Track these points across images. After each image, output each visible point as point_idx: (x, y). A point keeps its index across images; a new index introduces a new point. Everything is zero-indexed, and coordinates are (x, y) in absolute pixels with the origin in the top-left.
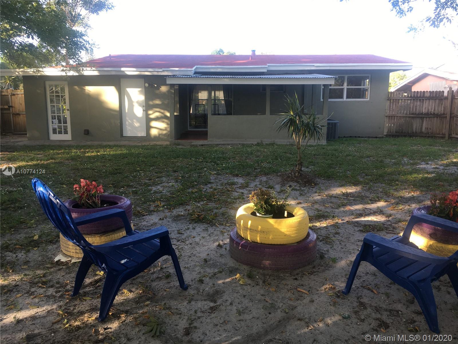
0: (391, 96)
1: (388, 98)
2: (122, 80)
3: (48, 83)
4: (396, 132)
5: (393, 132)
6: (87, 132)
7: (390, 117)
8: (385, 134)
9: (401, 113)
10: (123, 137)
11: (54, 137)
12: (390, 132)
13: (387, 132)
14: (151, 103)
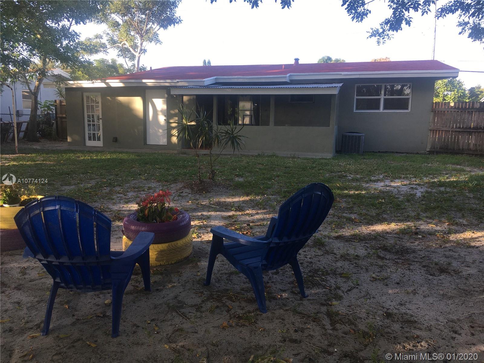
0: (436, 107)
1: (432, 109)
2: (147, 91)
3: (85, 94)
4: (440, 148)
5: (437, 148)
6: (116, 140)
7: (434, 131)
8: (428, 150)
9: (447, 126)
10: (146, 144)
11: (90, 143)
12: (434, 148)
13: (431, 148)
14: (172, 112)
